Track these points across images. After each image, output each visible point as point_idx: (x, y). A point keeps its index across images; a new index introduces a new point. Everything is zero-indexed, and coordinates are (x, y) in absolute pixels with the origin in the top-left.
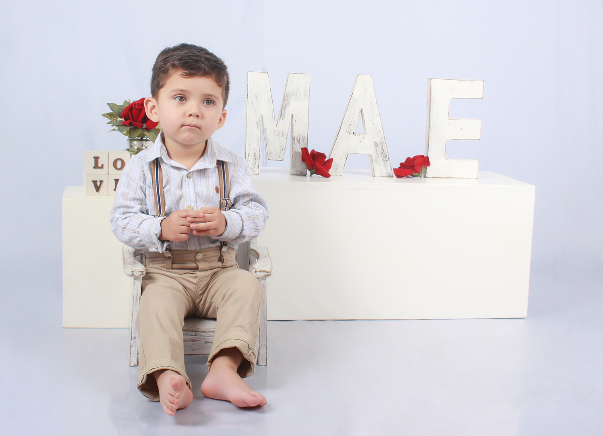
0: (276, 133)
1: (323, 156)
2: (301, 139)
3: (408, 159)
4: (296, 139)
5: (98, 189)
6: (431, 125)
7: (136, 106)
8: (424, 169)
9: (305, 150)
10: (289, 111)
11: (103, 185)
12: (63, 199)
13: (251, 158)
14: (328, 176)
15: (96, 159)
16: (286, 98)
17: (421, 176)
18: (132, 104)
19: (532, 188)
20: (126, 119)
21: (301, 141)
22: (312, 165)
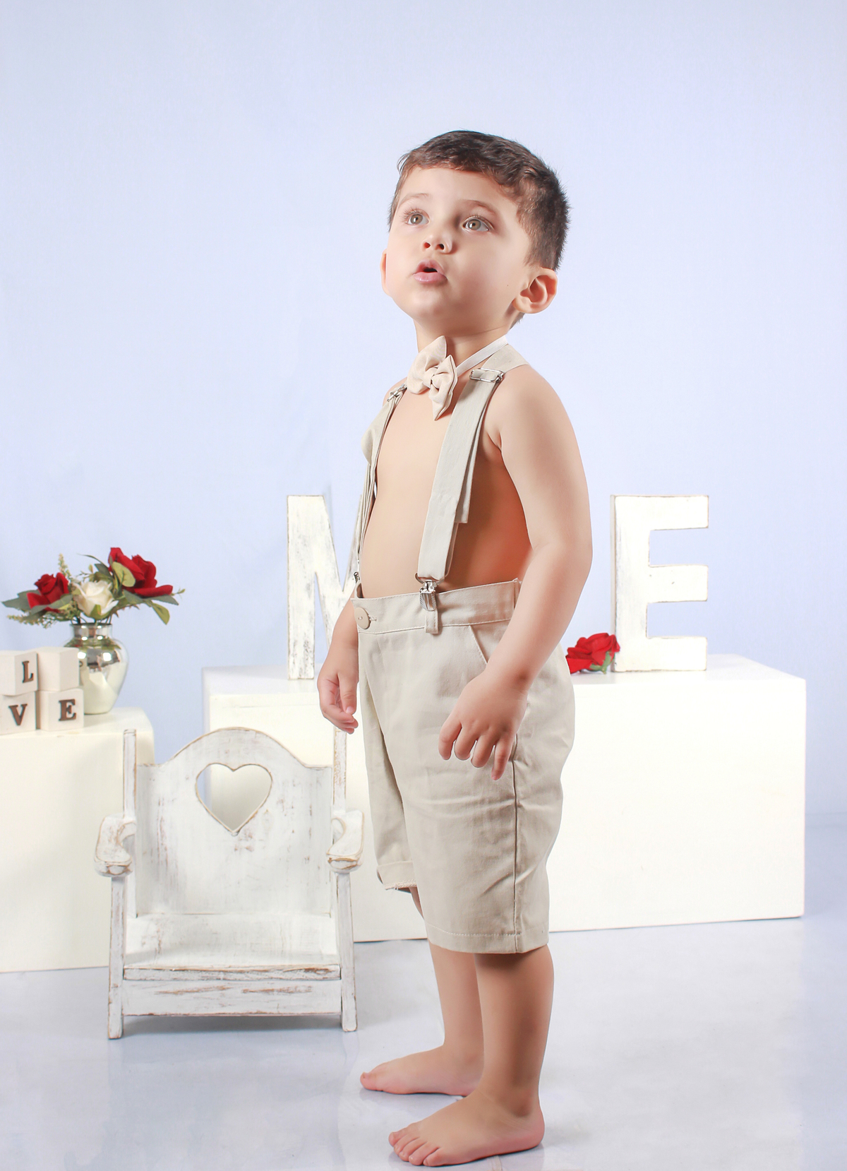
3: (582, 640)
5: (19, 719)
6: (619, 578)
8: (608, 657)
13: (300, 649)
15: (26, 664)
17: (606, 670)
19: (799, 683)
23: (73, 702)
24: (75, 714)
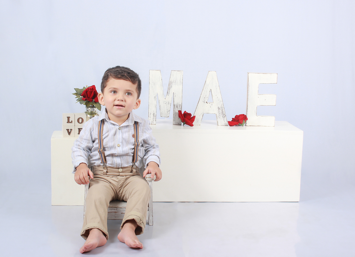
0: (165, 103)
1: (190, 115)
2: (178, 105)
4: (175, 106)
5: (69, 133)
6: (249, 97)
7: (89, 90)
8: (244, 122)
9: (180, 112)
10: (172, 91)
11: (72, 131)
12: (51, 139)
13: (152, 116)
14: (192, 125)
15: (68, 118)
16: (170, 84)
17: (243, 125)
18: (87, 89)
19: (302, 132)
20: (84, 97)
21: (178, 107)
22: (184, 120)
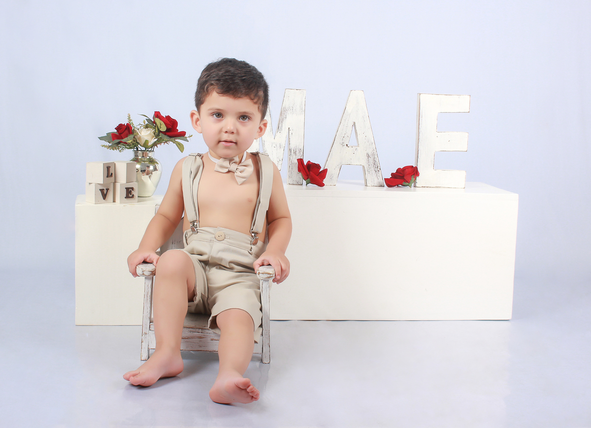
0: (274, 145)
1: (318, 167)
2: (297, 150)
3: (399, 170)
4: (292, 151)
5: (104, 196)
6: (420, 137)
8: (413, 179)
9: (300, 161)
10: (286, 124)
12: (76, 205)
14: (321, 185)
15: (108, 168)
16: (283, 112)
17: (411, 185)
19: (515, 197)
21: (297, 152)
22: (307, 175)
23: (132, 189)
24: (133, 195)
